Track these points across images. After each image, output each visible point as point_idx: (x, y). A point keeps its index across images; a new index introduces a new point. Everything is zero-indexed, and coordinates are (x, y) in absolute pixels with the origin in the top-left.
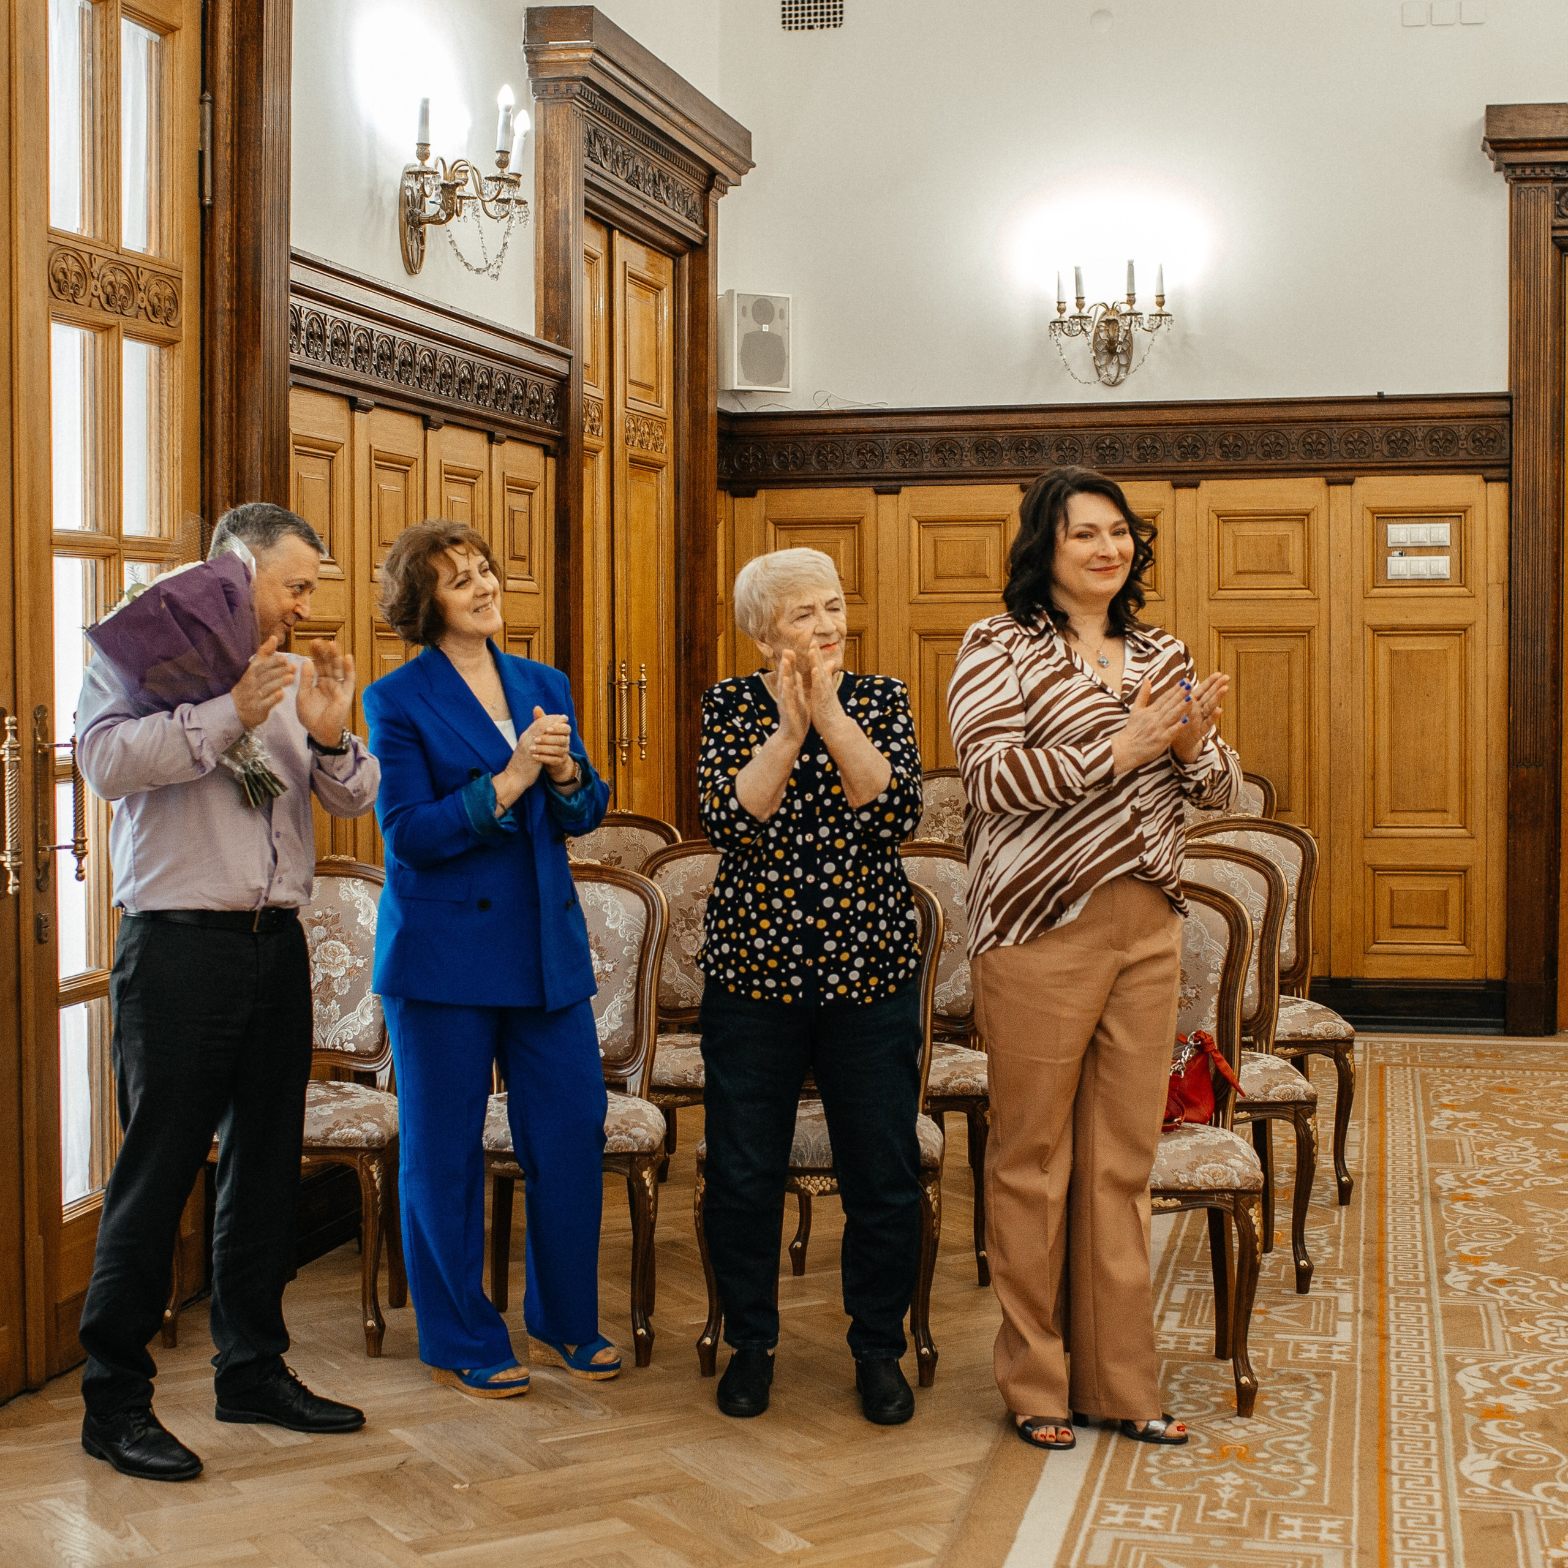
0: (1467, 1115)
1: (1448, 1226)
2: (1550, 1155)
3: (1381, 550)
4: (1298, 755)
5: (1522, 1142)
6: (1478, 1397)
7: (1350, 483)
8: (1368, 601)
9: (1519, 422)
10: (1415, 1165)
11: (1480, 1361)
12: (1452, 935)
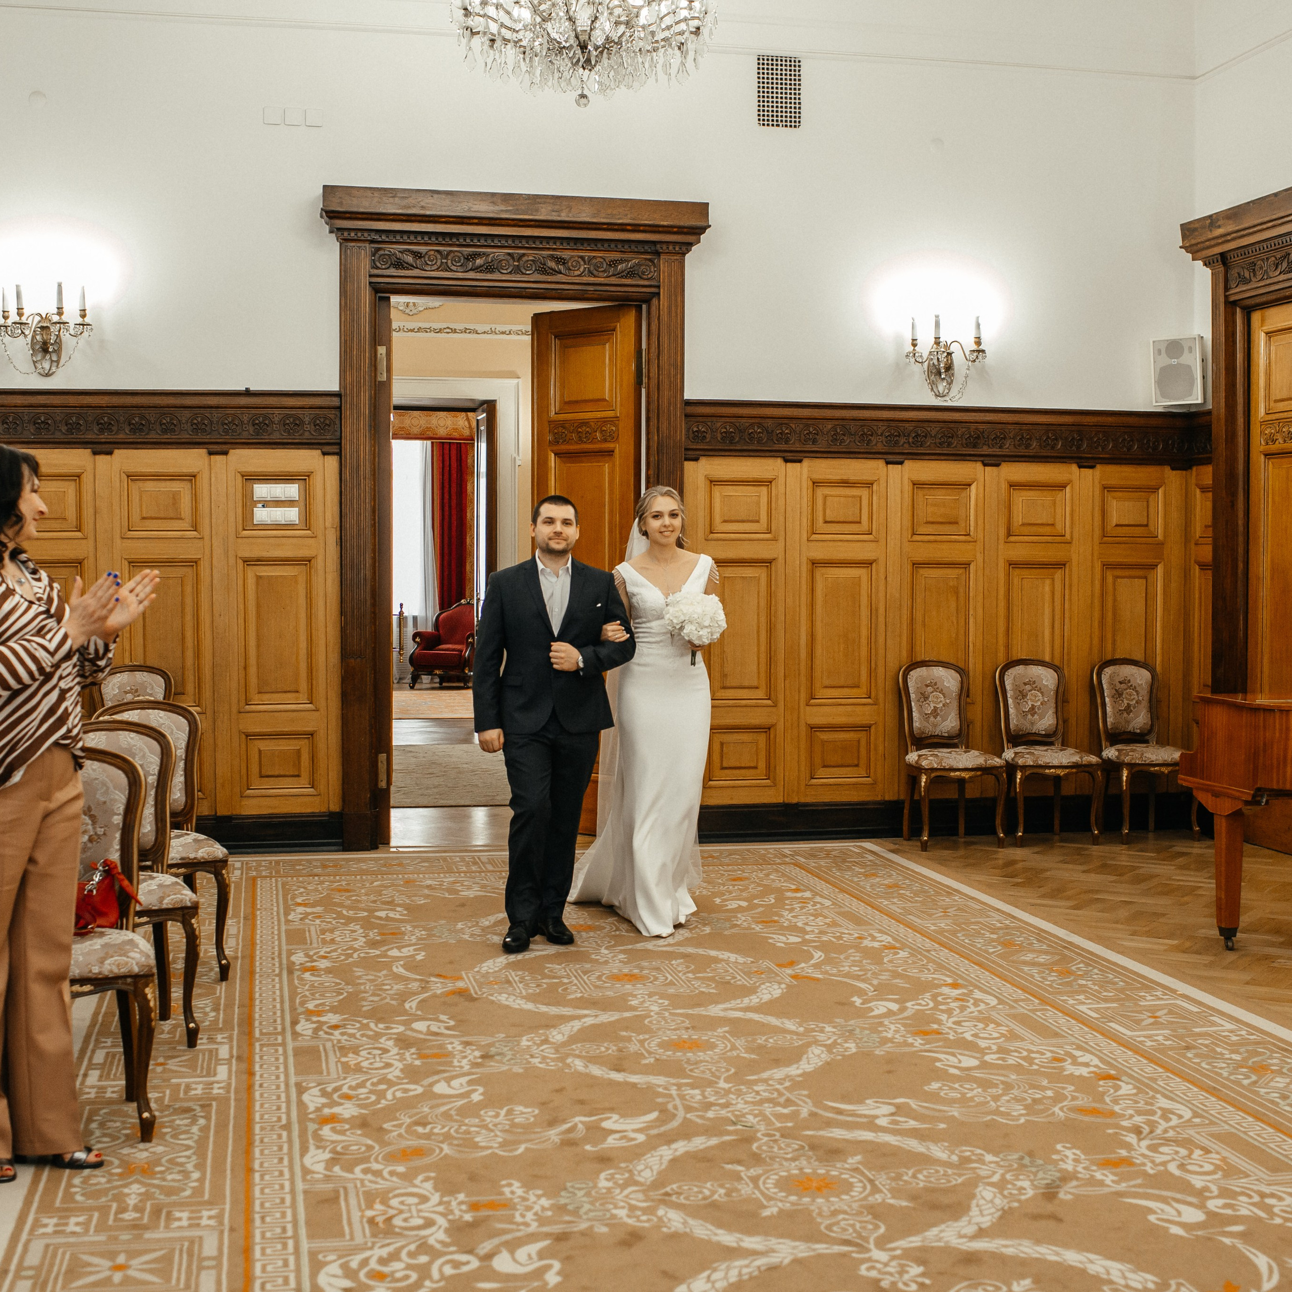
0: (314, 910)
1: (299, 990)
2: (373, 934)
3: (249, 503)
4: (190, 654)
5: (352, 926)
6: (318, 1110)
7: (225, 453)
8: (240, 540)
9: (347, 412)
10: (276, 948)
11: (319, 1085)
12: (304, 780)
